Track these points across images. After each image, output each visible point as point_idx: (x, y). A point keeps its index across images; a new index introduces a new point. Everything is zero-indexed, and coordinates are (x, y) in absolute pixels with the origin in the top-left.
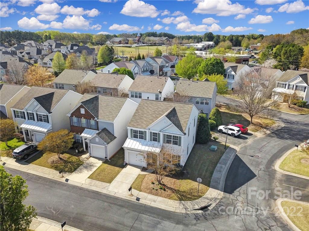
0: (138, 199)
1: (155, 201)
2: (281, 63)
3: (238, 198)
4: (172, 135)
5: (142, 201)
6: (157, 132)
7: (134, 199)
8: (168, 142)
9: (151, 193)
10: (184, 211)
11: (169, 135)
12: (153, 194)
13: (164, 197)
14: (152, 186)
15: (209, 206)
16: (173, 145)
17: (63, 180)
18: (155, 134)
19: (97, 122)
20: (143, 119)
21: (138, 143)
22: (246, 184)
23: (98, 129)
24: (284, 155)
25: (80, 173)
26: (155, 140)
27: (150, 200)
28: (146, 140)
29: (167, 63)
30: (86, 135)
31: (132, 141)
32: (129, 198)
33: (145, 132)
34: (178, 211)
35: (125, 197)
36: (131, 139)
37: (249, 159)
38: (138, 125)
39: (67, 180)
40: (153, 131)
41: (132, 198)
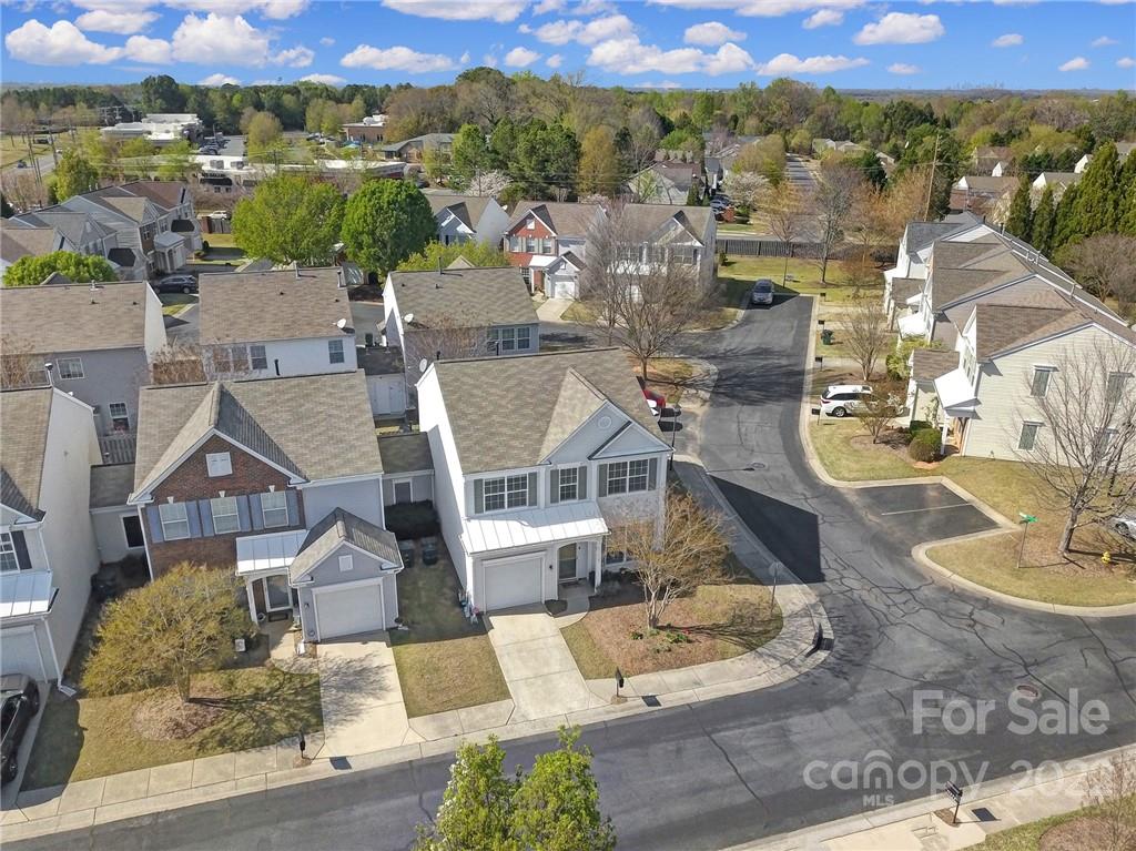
0: (651, 701)
1: (698, 684)
2: (522, 184)
3: (845, 581)
4: (628, 460)
5: (668, 700)
6: (577, 465)
7: (637, 706)
8: (617, 487)
9: (659, 667)
10: (791, 673)
11: (618, 464)
12: (671, 668)
13: (707, 661)
14: (640, 645)
15: (821, 631)
16: (632, 493)
17: (321, 769)
18: (568, 474)
19: (299, 495)
20: (501, 434)
21: (514, 524)
22: (822, 544)
23: (302, 525)
24: (804, 443)
25: (354, 718)
26: (568, 494)
27: (683, 686)
28: (535, 503)
29: (162, 213)
30: (262, 564)
31: (487, 524)
32: (622, 711)
33: (534, 476)
34: (778, 679)
35: (608, 712)
36: (479, 518)
37: (752, 478)
38: (499, 458)
39: (340, 762)
40: (561, 467)
41: (631, 708)
